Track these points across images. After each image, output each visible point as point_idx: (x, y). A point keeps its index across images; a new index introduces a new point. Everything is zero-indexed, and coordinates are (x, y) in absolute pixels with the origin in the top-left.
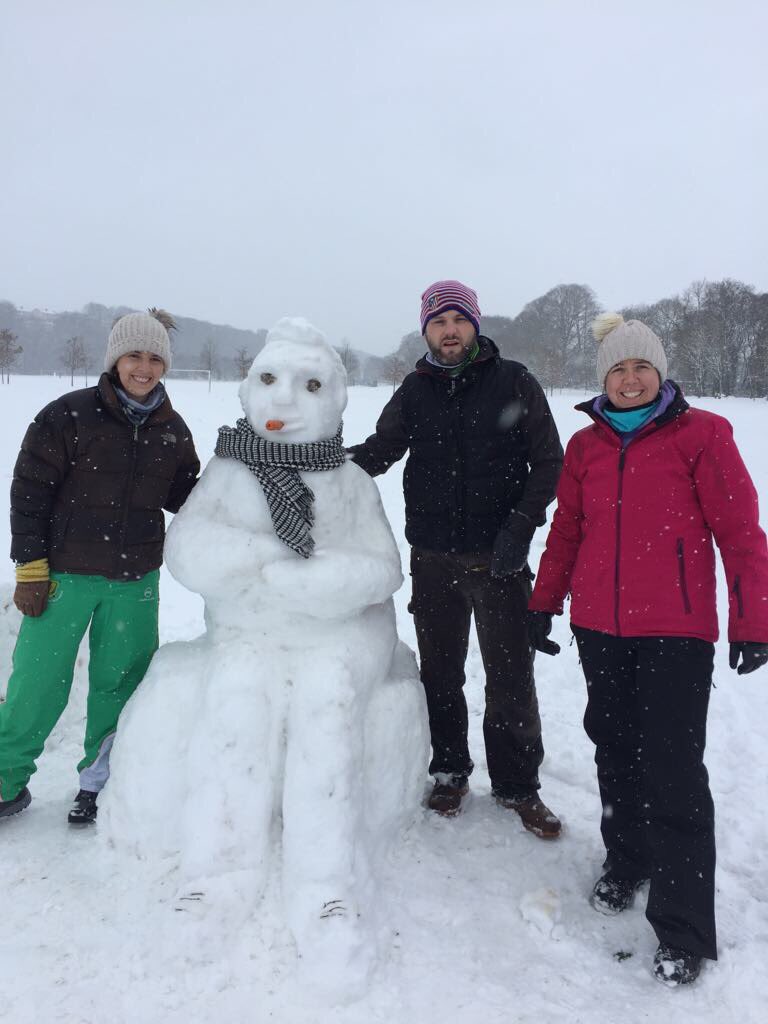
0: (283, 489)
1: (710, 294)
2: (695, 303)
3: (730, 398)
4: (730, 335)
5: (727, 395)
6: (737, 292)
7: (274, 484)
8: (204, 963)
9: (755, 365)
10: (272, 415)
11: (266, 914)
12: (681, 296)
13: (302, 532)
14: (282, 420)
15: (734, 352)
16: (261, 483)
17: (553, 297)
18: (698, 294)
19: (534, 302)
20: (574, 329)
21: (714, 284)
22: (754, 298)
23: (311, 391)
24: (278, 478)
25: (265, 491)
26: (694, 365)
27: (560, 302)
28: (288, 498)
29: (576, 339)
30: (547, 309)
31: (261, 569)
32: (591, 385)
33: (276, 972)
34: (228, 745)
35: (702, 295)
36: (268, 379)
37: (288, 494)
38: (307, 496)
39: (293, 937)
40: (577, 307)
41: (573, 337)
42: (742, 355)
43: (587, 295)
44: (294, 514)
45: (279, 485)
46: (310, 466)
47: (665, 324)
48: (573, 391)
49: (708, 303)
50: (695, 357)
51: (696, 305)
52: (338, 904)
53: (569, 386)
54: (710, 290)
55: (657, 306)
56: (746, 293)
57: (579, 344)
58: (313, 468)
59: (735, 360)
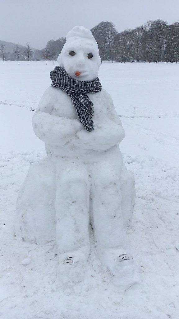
0: (81, 101)
1: (153, 25)
2: (148, 28)
3: (160, 62)
4: (159, 40)
5: (159, 62)
6: (162, 24)
7: (77, 99)
8: (79, 282)
9: (167, 50)
10: (76, 69)
11: (93, 261)
12: (144, 26)
13: (88, 119)
14: (80, 71)
15: (161, 46)
16: (72, 99)
17: (100, 26)
18: (149, 25)
19: (93, 28)
20: (107, 38)
21: (154, 21)
22: (167, 26)
23: (89, 58)
24: (78, 97)
25: (74, 103)
26: (148, 51)
27: (102, 28)
28: (83, 105)
29: (108, 42)
30: (98, 31)
31: (76, 133)
32: (114, 59)
33: (104, 281)
34: (73, 202)
35: (150, 25)
36: (72, 53)
37: (83, 103)
38: (90, 104)
39: (108, 269)
40: (109, 30)
41: (107, 41)
42: (163, 47)
43: (112, 26)
44: (85, 112)
45: (79, 100)
46: (92, 91)
47: (138, 36)
48: (108, 61)
49: (152, 28)
50: (148, 47)
51: (149, 29)
52: (124, 256)
53: (107, 60)
54: (153, 23)
55: (135, 30)
56: (165, 24)
57: (109, 44)
58: (92, 92)
59: (161, 49)
